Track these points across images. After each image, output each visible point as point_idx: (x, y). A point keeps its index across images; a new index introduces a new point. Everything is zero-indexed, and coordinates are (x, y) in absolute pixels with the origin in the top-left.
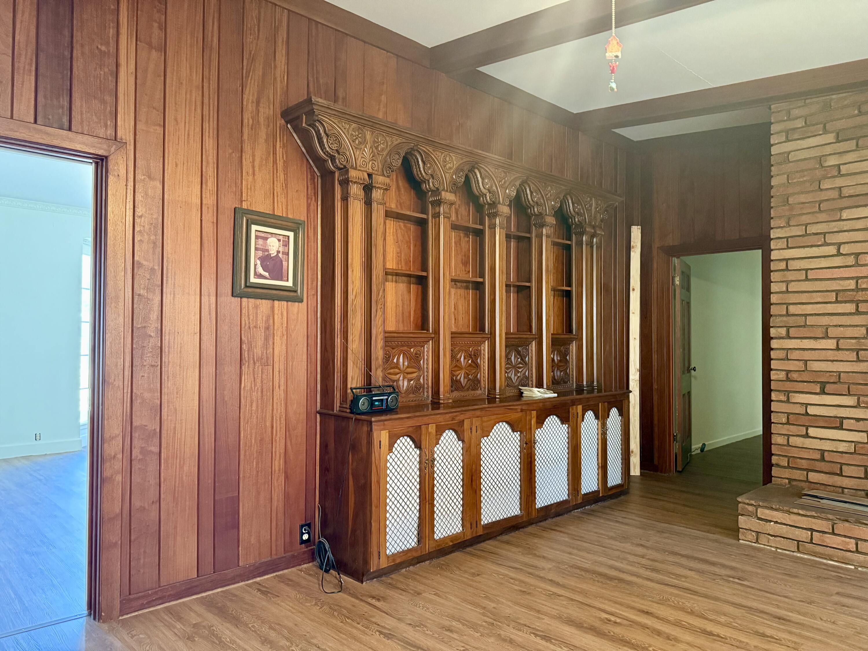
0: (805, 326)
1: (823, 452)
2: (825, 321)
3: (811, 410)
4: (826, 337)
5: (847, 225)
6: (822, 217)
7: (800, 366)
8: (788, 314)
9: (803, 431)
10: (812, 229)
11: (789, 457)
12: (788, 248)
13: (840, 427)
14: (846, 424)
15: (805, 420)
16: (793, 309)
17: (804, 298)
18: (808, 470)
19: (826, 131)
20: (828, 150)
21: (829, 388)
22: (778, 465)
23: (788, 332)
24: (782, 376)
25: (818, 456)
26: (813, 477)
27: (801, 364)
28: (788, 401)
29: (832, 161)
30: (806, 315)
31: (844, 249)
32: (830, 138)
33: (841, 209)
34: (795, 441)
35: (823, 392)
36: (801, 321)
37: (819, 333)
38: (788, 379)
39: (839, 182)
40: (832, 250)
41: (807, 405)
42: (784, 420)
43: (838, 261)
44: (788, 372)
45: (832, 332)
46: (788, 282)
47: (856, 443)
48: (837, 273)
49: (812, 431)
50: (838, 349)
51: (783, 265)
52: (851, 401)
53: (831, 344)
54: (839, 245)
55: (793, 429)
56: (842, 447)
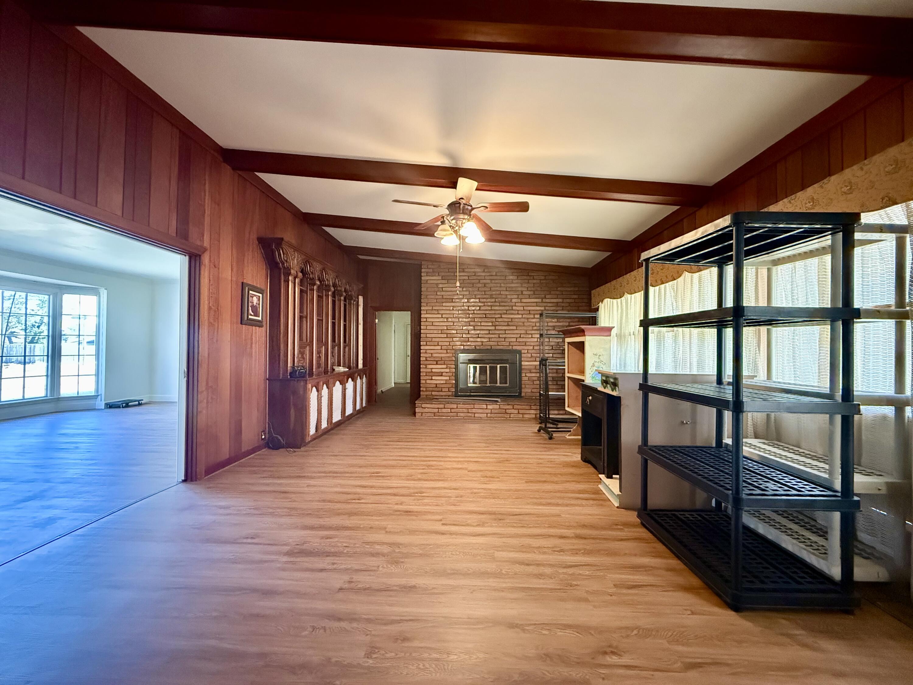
0: (432, 341)
1: (436, 384)
2: (437, 340)
3: (433, 370)
4: (438, 345)
5: (444, 308)
6: (437, 304)
7: (430, 355)
8: (426, 337)
9: (430, 378)
10: (434, 308)
11: (426, 388)
12: (427, 314)
13: (442, 376)
14: (444, 374)
15: (431, 374)
16: (428, 335)
17: (431, 331)
18: (432, 391)
19: (439, 275)
20: (439, 282)
21: (439, 362)
22: (423, 391)
23: (426, 343)
24: (424, 359)
25: (435, 386)
26: (433, 393)
27: (430, 354)
28: (426, 368)
29: (441, 286)
30: (432, 338)
31: (444, 316)
32: (440, 278)
33: (443, 303)
34: (428, 381)
35: (437, 364)
36: (430, 339)
37: (436, 344)
38: (426, 360)
39: (443, 293)
40: (440, 316)
41: (432, 369)
42: (425, 375)
43: (441, 320)
44: (426, 357)
45: (440, 344)
46: (427, 326)
47: (446, 380)
48: (442, 324)
49: (433, 378)
50: (441, 349)
51: (425, 320)
52: (444, 366)
53: (439, 347)
54: (442, 314)
55: (428, 377)
56: (442, 382)
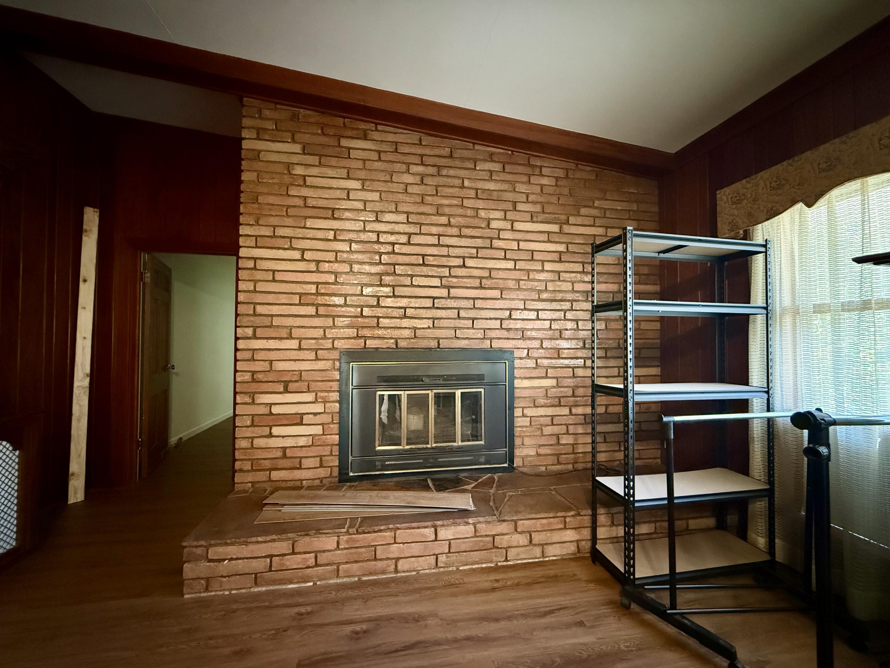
0: (271, 326)
1: (284, 449)
2: (290, 321)
3: (276, 410)
4: (290, 337)
5: (311, 234)
6: (289, 221)
7: (266, 366)
8: (255, 314)
9: (266, 431)
10: (280, 232)
11: (252, 460)
12: (257, 247)
13: (301, 424)
14: (306, 419)
15: (269, 420)
16: (260, 309)
17: (270, 298)
18: (271, 470)
19: (294, 141)
20: (294, 159)
21: (292, 386)
22: (241, 470)
23: (254, 332)
24: (247, 377)
25: (279, 454)
26: (276, 475)
27: (267, 364)
28: (253, 403)
29: (299, 171)
30: (272, 316)
31: (308, 255)
32: (297, 148)
33: (306, 218)
34: (260, 442)
35: (286, 391)
36: (267, 321)
37: (284, 333)
38: (254, 380)
39: (305, 192)
40: (297, 255)
41: (271, 405)
42: (249, 423)
43: (301, 266)
44: (253, 373)
45: (296, 333)
46: (256, 282)
47: (313, 436)
48: (300, 277)
49: (276, 431)
50: (300, 349)
51: (251, 264)
52: (309, 397)
53: (294, 344)
54: (303, 251)
55: (259, 431)
56: (302, 442)
